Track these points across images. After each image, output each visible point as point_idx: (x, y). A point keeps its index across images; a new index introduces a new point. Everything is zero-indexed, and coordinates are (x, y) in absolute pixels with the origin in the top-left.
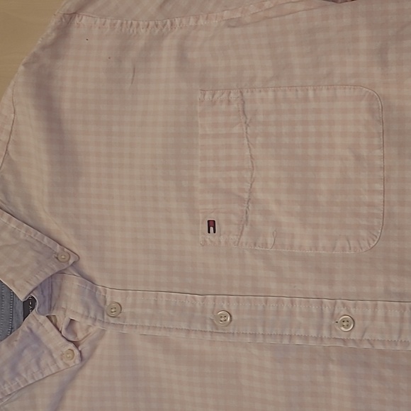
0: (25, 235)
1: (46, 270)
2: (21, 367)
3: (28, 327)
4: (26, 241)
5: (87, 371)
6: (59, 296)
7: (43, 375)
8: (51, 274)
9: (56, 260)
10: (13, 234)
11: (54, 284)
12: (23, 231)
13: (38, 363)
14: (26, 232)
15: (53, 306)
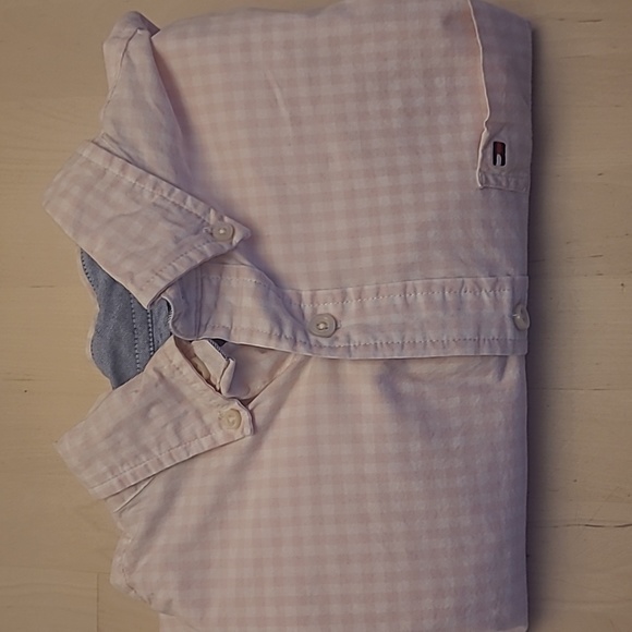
0: (152, 195)
1: (191, 254)
2: (148, 437)
3: (155, 370)
4: (155, 204)
5: (266, 452)
6: (216, 305)
7: (188, 454)
8: (199, 262)
9: (209, 237)
10: (131, 192)
11: (206, 282)
12: (148, 188)
13: (177, 430)
14: (154, 188)
15: (204, 322)
